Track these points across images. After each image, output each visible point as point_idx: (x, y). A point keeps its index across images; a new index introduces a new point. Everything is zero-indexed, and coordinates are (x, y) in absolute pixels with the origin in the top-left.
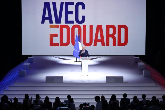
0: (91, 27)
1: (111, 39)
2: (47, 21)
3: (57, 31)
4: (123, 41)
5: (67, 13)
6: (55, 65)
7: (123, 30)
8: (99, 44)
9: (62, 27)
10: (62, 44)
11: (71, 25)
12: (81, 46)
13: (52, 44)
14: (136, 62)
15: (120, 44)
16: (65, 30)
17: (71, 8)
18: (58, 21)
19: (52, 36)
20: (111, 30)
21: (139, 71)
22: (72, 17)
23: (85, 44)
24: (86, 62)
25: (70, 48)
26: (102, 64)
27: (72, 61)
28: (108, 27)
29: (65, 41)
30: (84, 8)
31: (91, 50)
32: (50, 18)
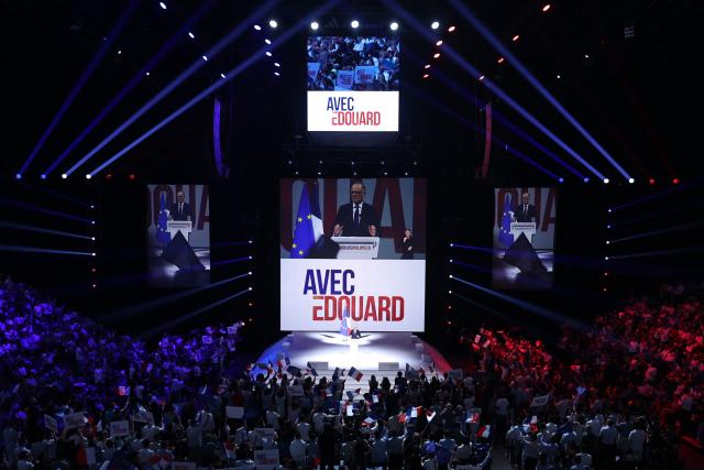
0: (361, 298)
1: (384, 313)
2: (310, 292)
3: (321, 303)
4: (398, 315)
5: (334, 282)
6: (316, 344)
7: (398, 302)
8: (370, 318)
9: (327, 299)
10: (327, 318)
11: (337, 297)
13: (316, 318)
14: (414, 342)
15: (395, 319)
16: (331, 302)
17: (339, 277)
18: (323, 291)
19: (316, 309)
20: (384, 302)
21: (418, 354)
22: (339, 287)
23: (354, 318)
24: (354, 343)
26: (374, 343)
27: (338, 339)
28: (381, 299)
29: (331, 315)
30: (353, 276)
31: (361, 325)
32: (313, 288)
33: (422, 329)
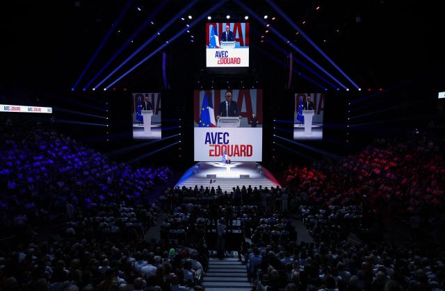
0: (232, 146)
1: (243, 153)
2: (208, 143)
3: (213, 148)
4: (249, 154)
5: (219, 138)
6: (211, 167)
7: (249, 148)
8: (237, 155)
9: (216, 146)
10: (216, 155)
11: (221, 145)
12: (226, 156)
13: (211, 155)
14: (257, 166)
15: (248, 155)
16: (218, 148)
17: (221, 136)
18: (214, 143)
19: (211, 151)
20: (243, 148)
21: (259, 171)
22: (221, 141)
23: (229, 155)
24: (228, 166)
25: (220, 158)
26: (238, 167)
27: (221, 165)
28: (241, 146)
29: (218, 154)
30: (228, 135)
31: (232, 159)
32: (210, 141)
33: (260, 160)
